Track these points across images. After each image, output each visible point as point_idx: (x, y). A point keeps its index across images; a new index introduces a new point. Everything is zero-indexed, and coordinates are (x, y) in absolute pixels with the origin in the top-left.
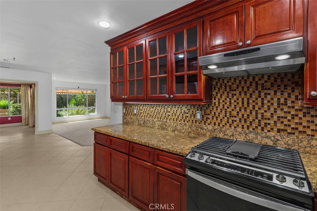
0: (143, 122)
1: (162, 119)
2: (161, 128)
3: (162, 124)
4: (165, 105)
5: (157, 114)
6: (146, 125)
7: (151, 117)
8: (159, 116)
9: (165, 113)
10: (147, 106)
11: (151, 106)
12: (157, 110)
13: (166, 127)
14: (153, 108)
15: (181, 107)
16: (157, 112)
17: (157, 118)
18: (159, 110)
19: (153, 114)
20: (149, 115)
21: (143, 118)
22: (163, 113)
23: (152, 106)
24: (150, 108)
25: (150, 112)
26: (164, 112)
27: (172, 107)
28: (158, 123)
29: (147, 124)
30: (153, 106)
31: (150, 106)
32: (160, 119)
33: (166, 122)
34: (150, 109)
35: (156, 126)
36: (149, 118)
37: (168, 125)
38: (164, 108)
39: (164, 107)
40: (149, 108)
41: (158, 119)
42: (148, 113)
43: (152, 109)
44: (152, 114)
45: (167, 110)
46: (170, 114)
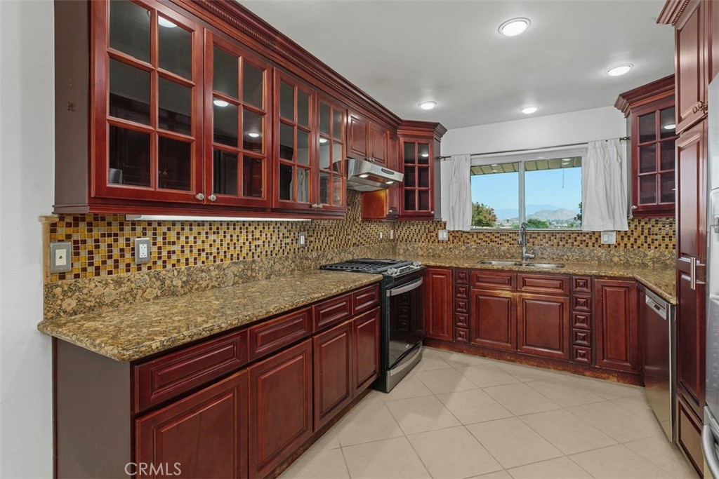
0: (185, 279)
1: (241, 259)
2: (240, 281)
3: (243, 270)
4: (250, 225)
5: (228, 248)
6: (196, 286)
7: (211, 258)
8: (235, 252)
9: (250, 243)
10: (196, 229)
11: (211, 229)
12: (228, 237)
13: (254, 274)
14: (218, 233)
15: (279, 228)
16: (229, 242)
17: (230, 257)
18: (235, 237)
19: (218, 249)
20: (203, 255)
21: (183, 267)
22: (244, 243)
23: (214, 228)
24: (207, 233)
25: (207, 246)
26: (247, 240)
27: (264, 228)
28: (234, 269)
29: (201, 282)
30: (218, 229)
31: (207, 227)
32: (238, 259)
33: (254, 261)
34: (207, 237)
35: (229, 278)
36: (203, 262)
37: (257, 268)
38: (247, 232)
39: (247, 228)
40: (203, 235)
41: (232, 259)
42: (199, 250)
43: (212, 237)
44: (214, 250)
45: (253, 236)
46: (260, 243)
